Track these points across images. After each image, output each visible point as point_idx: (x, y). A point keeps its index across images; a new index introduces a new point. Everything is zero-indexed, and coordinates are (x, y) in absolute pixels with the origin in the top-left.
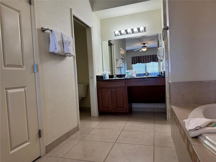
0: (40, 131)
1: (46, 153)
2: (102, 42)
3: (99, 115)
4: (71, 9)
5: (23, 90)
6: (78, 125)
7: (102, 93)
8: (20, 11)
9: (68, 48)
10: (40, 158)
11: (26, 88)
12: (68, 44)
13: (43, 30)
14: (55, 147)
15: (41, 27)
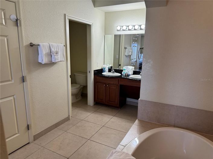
0: (28, 125)
1: (34, 140)
2: (105, 35)
3: (94, 105)
4: (65, 15)
5: (12, 98)
6: (69, 116)
7: (98, 87)
8: (7, 36)
9: (55, 58)
10: (29, 144)
11: (15, 96)
12: (55, 54)
13: (32, 45)
14: (43, 135)
15: (29, 43)
